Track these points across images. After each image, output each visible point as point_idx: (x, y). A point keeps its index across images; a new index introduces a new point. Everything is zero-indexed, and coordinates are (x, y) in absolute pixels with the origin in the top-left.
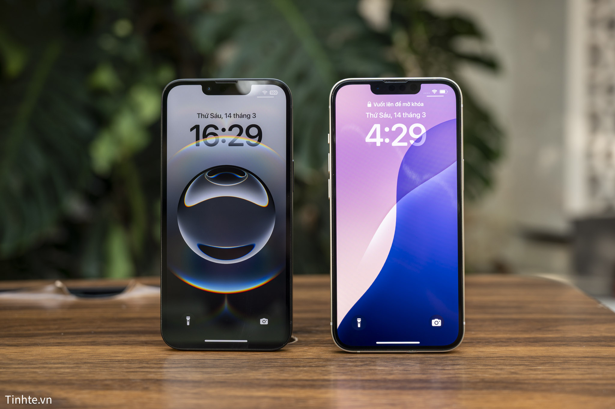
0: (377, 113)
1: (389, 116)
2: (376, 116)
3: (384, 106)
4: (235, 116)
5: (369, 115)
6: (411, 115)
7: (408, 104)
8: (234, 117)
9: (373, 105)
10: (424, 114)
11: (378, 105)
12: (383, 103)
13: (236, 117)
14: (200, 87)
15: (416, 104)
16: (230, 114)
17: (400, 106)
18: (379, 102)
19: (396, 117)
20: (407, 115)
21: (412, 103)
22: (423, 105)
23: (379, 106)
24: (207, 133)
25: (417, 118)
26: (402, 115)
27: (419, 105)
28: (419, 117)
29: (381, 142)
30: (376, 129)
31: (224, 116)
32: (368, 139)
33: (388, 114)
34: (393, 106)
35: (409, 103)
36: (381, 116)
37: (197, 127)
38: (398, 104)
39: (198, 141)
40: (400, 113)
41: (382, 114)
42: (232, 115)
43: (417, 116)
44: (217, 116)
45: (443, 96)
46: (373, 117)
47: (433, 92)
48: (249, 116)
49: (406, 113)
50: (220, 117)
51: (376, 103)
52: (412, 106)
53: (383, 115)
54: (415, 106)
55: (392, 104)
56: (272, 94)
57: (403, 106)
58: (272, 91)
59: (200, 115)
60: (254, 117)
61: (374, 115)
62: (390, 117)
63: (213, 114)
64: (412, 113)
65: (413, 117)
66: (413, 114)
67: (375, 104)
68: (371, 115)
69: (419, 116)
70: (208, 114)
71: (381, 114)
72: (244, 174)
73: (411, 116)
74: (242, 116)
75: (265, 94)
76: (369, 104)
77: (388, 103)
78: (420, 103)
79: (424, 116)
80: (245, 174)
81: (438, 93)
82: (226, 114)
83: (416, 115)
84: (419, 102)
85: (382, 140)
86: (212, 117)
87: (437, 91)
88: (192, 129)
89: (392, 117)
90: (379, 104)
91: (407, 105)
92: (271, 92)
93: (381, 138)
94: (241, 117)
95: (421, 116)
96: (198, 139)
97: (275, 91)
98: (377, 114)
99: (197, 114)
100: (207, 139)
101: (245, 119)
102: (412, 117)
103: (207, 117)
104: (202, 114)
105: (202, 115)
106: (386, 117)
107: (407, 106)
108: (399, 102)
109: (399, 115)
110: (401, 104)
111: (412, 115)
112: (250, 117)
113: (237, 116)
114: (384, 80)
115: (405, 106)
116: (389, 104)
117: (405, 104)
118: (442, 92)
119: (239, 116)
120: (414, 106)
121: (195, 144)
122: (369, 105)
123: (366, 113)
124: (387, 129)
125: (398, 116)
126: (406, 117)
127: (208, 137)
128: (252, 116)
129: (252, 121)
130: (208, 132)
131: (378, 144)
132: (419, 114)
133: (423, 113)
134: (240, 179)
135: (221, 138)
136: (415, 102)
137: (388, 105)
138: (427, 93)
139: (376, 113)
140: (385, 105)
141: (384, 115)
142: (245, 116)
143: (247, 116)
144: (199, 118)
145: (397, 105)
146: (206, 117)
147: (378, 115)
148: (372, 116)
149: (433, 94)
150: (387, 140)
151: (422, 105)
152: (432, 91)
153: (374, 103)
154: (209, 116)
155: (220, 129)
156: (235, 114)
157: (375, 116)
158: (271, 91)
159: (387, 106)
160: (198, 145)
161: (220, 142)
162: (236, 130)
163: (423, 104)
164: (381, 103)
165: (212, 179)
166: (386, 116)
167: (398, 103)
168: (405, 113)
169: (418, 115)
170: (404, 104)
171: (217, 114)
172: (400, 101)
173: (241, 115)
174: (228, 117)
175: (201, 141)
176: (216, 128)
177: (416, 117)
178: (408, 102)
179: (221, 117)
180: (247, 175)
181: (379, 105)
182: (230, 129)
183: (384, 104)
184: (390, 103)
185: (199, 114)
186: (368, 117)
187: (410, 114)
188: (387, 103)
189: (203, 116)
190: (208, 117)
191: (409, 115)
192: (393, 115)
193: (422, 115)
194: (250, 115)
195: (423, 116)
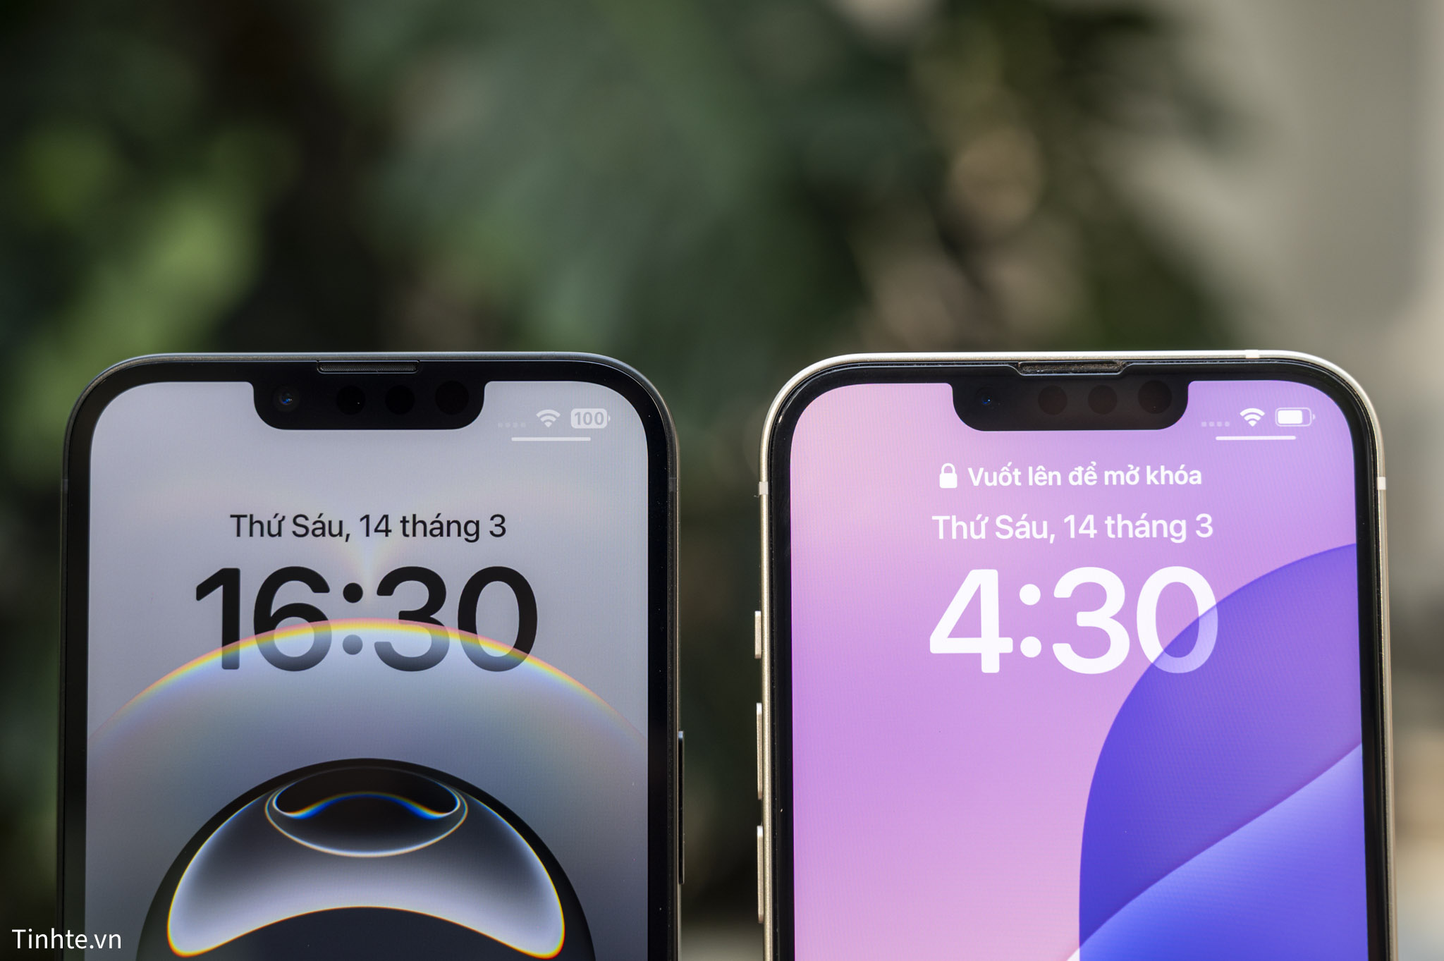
0: (987, 519)
1: (1040, 531)
2: (978, 532)
3: (1018, 483)
4: (409, 527)
5: (948, 524)
6: (1143, 525)
7: (1129, 477)
8: (405, 535)
9: (963, 479)
10: (1204, 520)
11: (991, 480)
12: (1011, 470)
13: (414, 535)
14: (245, 391)
15: (1167, 477)
16: (386, 517)
17: (1094, 482)
18: (994, 467)
19: (1073, 535)
20: (1125, 527)
21: (1148, 468)
22: (1199, 482)
23: (995, 483)
24: (275, 607)
25: (1173, 540)
26: (1100, 526)
27: (1181, 477)
28: (1179, 538)
29: (1003, 657)
30: (978, 593)
31: (355, 527)
32: (941, 642)
33: (1034, 523)
34: (1059, 483)
35: (1135, 472)
36: (1005, 532)
37: (228, 580)
38: (1083, 476)
39: (231, 646)
40: (1090, 518)
41: (1010, 520)
42: (395, 525)
43: (1173, 533)
44: (323, 528)
45: (1293, 438)
46: (965, 536)
47: (1247, 418)
48: (472, 528)
49: (1119, 516)
50: (335, 530)
51: (981, 470)
52: (1149, 483)
53: (1013, 525)
54: (1163, 482)
55: (1055, 477)
56: (583, 426)
57: (1107, 482)
58: (583, 411)
59: (245, 523)
60: (498, 531)
61: (972, 524)
62: (1045, 535)
63: (307, 519)
64: (1149, 519)
65: (1155, 535)
66: (1155, 523)
67: (976, 477)
68: (954, 525)
69: (1184, 533)
70: (279, 518)
71: (1004, 522)
72: (448, 804)
73: (1142, 532)
74: (441, 528)
75: (548, 424)
76: (948, 475)
77: (1034, 472)
78: (1188, 470)
79: (1205, 530)
80: (454, 805)
81: (1268, 424)
82: (367, 517)
83: (1168, 528)
84: (1182, 466)
85: (1007, 645)
86: (301, 531)
87: (1262, 413)
88: (203, 590)
89: (1053, 536)
90: (995, 474)
91: (1125, 478)
92: (578, 414)
93: (1002, 635)
94: (436, 532)
95: (1191, 532)
96: (230, 634)
97: (594, 411)
98: (983, 524)
99: (232, 516)
100: (273, 635)
101: (455, 542)
102: (1147, 535)
103: (274, 530)
104: (251, 516)
105: (252, 524)
106: (1027, 536)
107: (1122, 483)
108: (1085, 467)
109: (1087, 527)
110: (1095, 477)
111: (1147, 528)
112: (477, 532)
113: (420, 527)
114: (1014, 363)
115: (1115, 482)
116: (1041, 477)
117: (1114, 474)
118: (1290, 417)
119: (429, 527)
120: (1156, 482)
121: (217, 657)
122: (948, 480)
123: (934, 518)
124: (1030, 595)
125: (1081, 531)
126: (1120, 535)
127: (278, 627)
128: (487, 526)
129: (488, 554)
130: (277, 604)
131: (990, 665)
132: (1183, 523)
133: (1198, 518)
134: (433, 827)
135: (338, 632)
136: (1162, 468)
137: (1037, 478)
138: (1219, 424)
139: (979, 517)
140: (1024, 478)
141: (1018, 524)
142: (454, 527)
143: (462, 528)
144: (238, 535)
145: (1075, 478)
146: (271, 530)
147: (991, 527)
148: (960, 529)
149: (1244, 428)
150: (1031, 647)
151: (1197, 478)
152: (1243, 413)
153: (970, 470)
154: (288, 526)
155: (337, 588)
156: (410, 518)
157: (973, 531)
158: (574, 411)
159: (1031, 483)
160: (231, 664)
161: (336, 649)
162: (414, 594)
163: (1199, 473)
164: (1005, 471)
165: (299, 827)
166: (1027, 529)
167: (1080, 469)
168: (1115, 518)
169: (1178, 528)
170: (1111, 477)
171: (325, 519)
172: (1094, 463)
173: (437, 525)
174: (376, 530)
175: (249, 647)
176: (318, 584)
177: (1165, 535)
178: (1131, 466)
179: (340, 534)
180: (462, 804)
181: (997, 480)
182: (387, 587)
183: (1017, 473)
184: (1047, 472)
185: (239, 517)
186: (941, 536)
187: (1138, 523)
188: (1031, 469)
189: (257, 527)
190: (279, 534)
191: (1135, 527)
192: (1059, 528)
193: (1193, 526)
194: (477, 524)
195: (1198, 533)
